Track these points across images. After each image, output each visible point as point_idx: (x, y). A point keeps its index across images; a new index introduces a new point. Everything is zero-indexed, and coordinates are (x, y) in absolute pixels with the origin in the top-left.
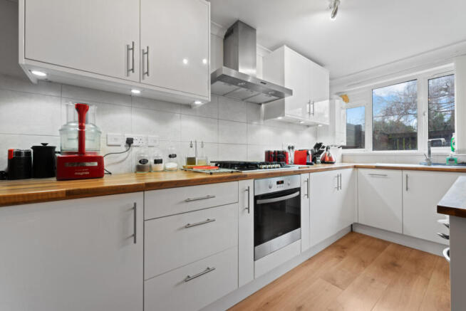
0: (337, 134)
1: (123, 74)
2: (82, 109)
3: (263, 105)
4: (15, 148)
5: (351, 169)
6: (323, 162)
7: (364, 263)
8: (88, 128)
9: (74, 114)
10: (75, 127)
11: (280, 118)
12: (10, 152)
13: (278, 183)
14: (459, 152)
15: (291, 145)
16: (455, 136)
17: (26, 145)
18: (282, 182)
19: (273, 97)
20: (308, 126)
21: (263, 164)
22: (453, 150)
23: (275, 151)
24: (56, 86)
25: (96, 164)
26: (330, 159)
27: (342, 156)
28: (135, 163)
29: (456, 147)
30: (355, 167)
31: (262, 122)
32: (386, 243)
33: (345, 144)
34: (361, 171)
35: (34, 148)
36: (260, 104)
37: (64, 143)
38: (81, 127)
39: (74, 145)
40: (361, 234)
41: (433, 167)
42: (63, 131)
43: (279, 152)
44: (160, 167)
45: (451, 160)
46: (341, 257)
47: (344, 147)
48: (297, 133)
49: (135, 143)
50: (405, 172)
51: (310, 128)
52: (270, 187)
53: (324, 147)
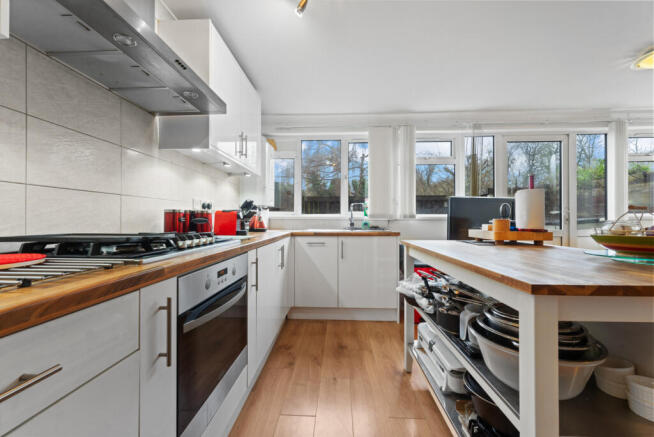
0: (267, 190)
3: (157, 119)
5: (288, 239)
6: (252, 229)
7: (317, 361)
11: (196, 150)
13: (218, 275)
14: (372, 216)
15: (207, 202)
16: (368, 202)
18: (225, 271)
19: (189, 106)
20: (230, 174)
22: (366, 215)
23: (186, 212)
26: (261, 224)
27: (270, 220)
29: (368, 212)
30: (293, 235)
31: (156, 151)
32: (323, 322)
33: (272, 204)
34: (299, 239)
36: (153, 114)
40: (298, 320)
41: (354, 231)
45: (366, 224)
46: (291, 364)
47: (272, 209)
48: (215, 181)
50: (341, 239)
51: (232, 178)
52: (207, 287)
53: (255, 208)
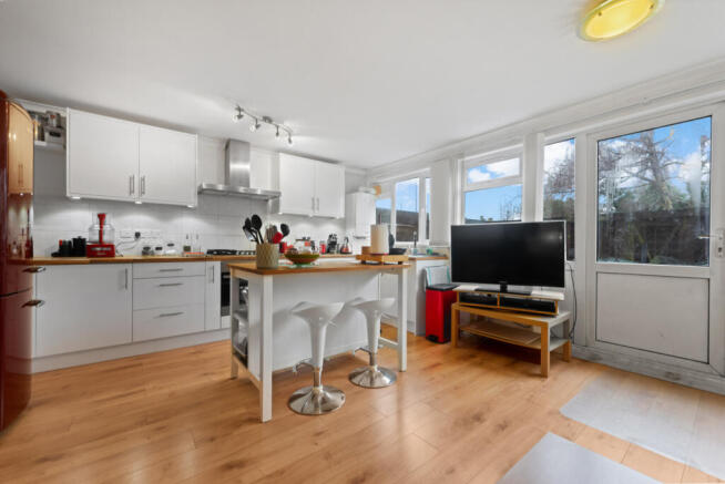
1: (127, 195)
2: (101, 217)
3: (270, 201)
4: (62, 239)
8: (106, 228)
9: (97, 220)
10: (97, 227)
12: (61, 242)
17: (69, 238)
24: (87, 202)
25: (109, 249)
28: (141, 249)
31: (269, 216)
35: (74, 239)
37: (91, 237)
38: (101, 227)
39: (96, 238)
42: (91, 229)
44: (161, 252)
45: (428, 251)
49: (142, 235)
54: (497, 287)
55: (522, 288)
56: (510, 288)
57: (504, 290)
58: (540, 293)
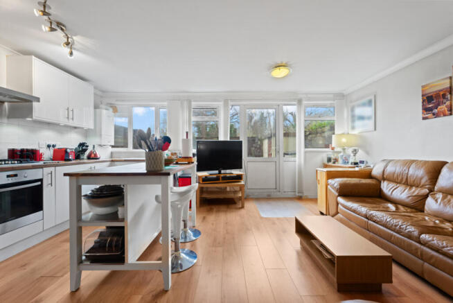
0: (103, 136)
3: (6, 104)
5: (109, 163)
6: (89, 158)
11: (29, 119)
13: (8, 176)
15: (52, 144)
18: (15, 175)
21: (5, 160)
23: (22, 149)
26: (96, 155)
27: (112, 153)
30: (112, 161)
31: (5, 120)
33: (113, 144)
36: (3, 102)
43: (27, 150)
47: (113, 147)
51: (78, 130)
53: (87, 146)
54: (217, 172)
55: (228, 171)
56: (222, 171)
57: (220, 173)
58: (235, 172)
